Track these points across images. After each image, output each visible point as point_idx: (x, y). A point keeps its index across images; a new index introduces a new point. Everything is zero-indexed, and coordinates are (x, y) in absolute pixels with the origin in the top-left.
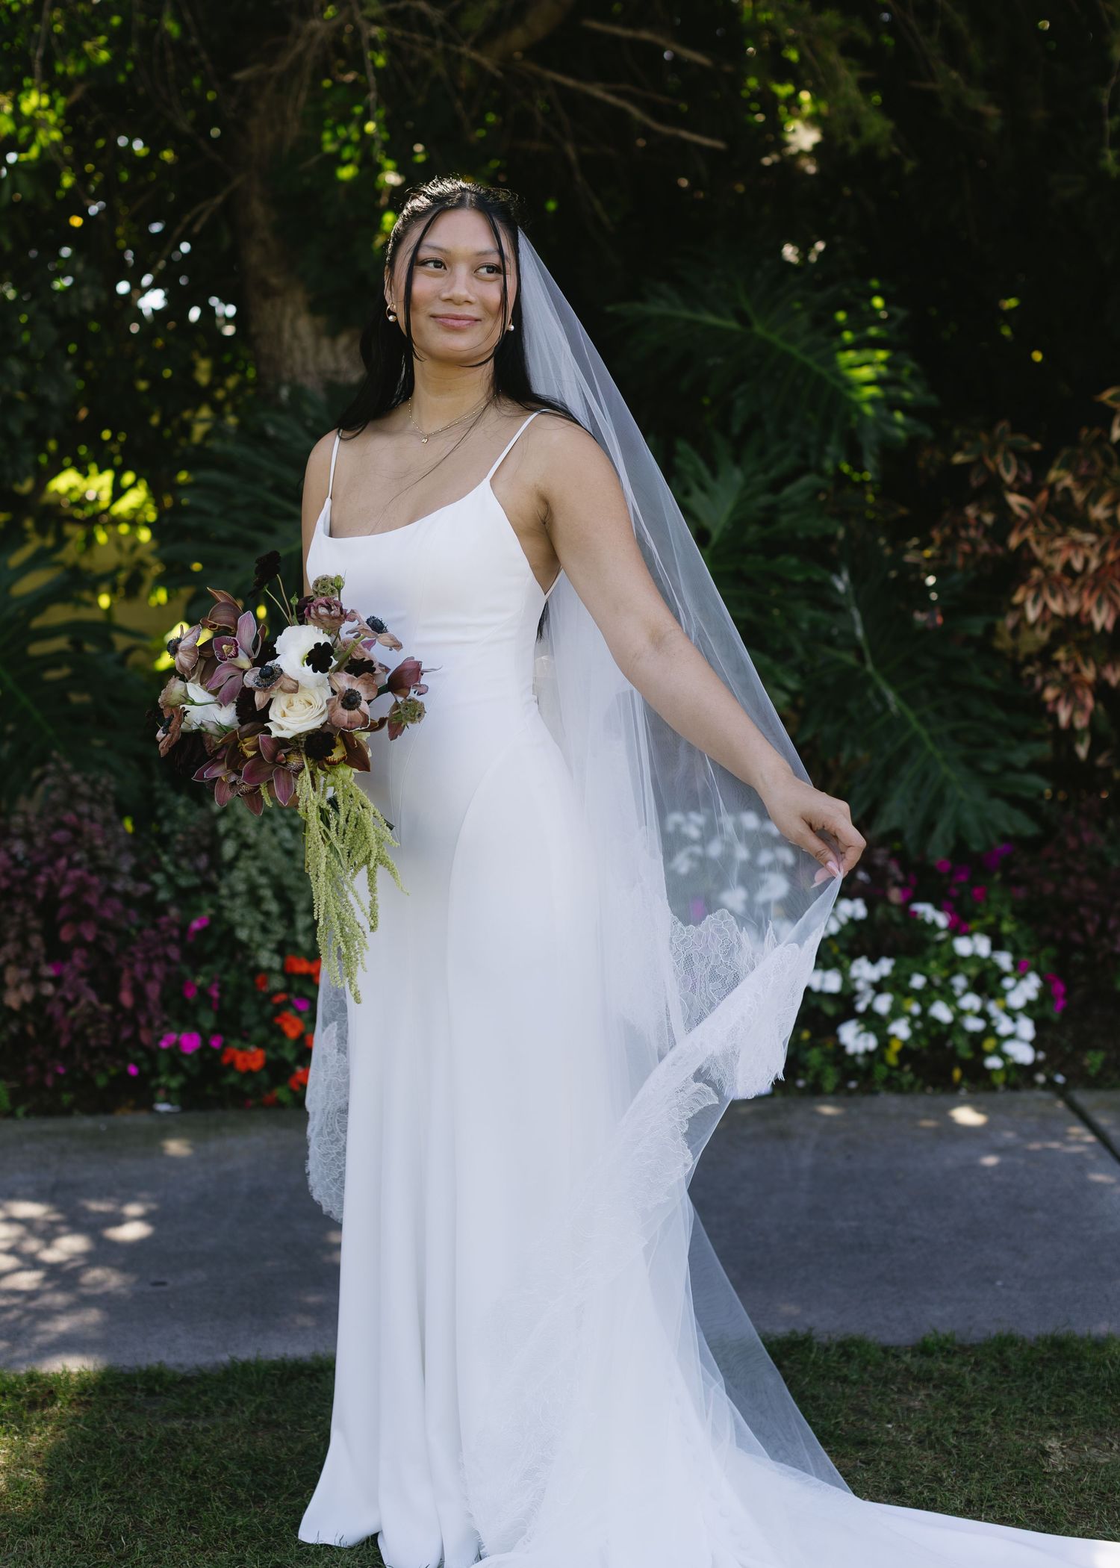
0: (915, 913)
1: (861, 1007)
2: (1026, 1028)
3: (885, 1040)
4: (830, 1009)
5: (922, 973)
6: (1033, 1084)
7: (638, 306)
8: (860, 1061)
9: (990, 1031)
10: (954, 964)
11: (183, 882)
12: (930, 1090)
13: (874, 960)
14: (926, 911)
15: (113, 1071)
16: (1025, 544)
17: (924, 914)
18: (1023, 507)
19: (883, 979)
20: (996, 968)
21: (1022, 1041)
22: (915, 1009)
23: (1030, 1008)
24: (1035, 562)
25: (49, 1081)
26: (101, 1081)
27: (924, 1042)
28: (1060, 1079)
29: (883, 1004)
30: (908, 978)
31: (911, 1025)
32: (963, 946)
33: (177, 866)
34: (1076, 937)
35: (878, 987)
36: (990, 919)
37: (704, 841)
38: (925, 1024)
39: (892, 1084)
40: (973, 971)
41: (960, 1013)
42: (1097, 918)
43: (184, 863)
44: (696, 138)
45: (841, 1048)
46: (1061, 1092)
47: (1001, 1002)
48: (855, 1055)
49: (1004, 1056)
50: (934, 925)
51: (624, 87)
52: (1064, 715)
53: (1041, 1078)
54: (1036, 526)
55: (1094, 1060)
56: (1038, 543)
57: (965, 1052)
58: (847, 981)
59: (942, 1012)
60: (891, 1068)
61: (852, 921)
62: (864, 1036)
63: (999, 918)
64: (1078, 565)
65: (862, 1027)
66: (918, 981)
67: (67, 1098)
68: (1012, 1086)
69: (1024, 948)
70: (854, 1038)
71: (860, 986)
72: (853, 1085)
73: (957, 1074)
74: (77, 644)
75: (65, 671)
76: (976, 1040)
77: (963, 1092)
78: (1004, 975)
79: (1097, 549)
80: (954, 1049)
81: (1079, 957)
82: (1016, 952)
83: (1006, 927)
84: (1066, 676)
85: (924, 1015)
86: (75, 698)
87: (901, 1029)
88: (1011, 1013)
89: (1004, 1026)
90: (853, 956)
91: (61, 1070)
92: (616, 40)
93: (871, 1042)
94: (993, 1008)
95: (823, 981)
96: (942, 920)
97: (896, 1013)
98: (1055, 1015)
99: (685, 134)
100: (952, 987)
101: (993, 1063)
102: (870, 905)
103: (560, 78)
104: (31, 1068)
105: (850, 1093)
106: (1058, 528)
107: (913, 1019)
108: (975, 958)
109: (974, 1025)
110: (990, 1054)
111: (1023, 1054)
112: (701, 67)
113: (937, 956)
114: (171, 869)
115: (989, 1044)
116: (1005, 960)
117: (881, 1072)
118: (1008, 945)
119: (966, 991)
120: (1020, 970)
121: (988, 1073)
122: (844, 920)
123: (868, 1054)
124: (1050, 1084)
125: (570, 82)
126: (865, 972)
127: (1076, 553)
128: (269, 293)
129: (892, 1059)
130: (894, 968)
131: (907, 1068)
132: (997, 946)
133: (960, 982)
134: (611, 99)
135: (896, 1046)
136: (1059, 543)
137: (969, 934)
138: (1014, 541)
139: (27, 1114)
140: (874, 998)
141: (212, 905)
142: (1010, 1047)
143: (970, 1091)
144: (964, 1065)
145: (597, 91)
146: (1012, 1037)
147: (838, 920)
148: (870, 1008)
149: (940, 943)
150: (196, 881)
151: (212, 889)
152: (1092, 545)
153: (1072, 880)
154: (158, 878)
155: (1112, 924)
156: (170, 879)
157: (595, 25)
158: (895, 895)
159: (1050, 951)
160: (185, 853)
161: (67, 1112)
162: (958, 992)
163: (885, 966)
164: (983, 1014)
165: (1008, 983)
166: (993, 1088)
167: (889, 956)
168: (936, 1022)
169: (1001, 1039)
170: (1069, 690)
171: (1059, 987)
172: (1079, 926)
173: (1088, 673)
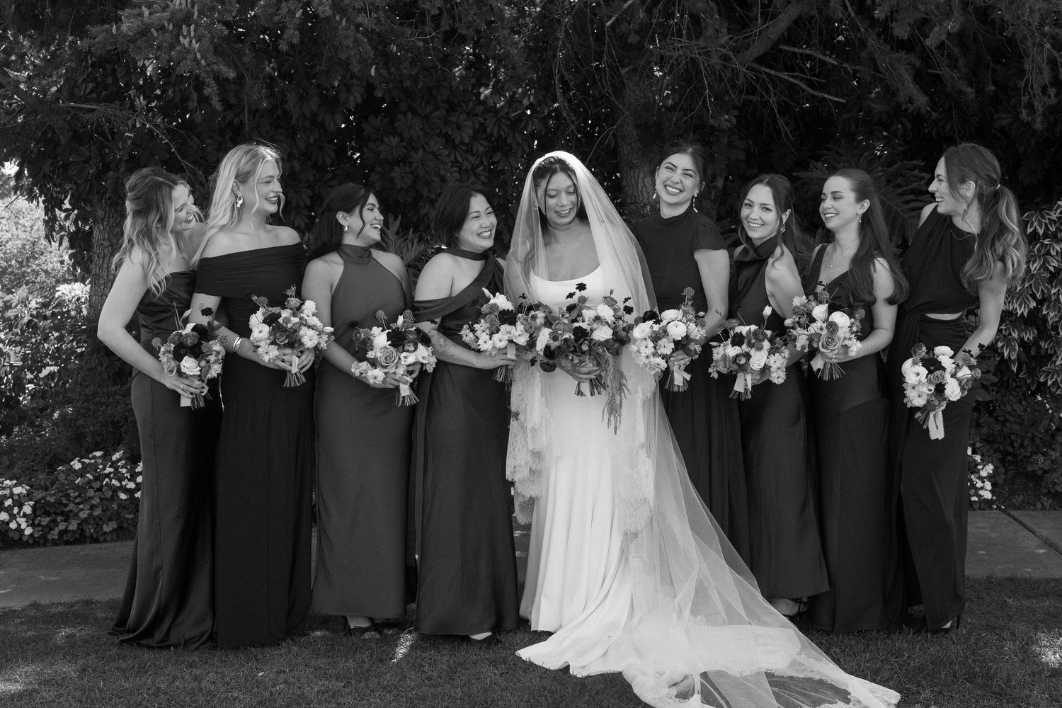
2: (988, 485)
6: (992, 509)
7: (809, 174)
9: (973, 486)
20: (975, 461)
21: (987, 491)
23: (989, 477)
28: (1003, 507)
34: (1010, 449)
42: (1019, 441)
44: (832, 98)
46: (1004, 511)
47: (977, 475)
49: (979, 496)
51: (797, 74)
52: (1006, 353)
53: (995, 506)
55: (1018, 499)
68: (983, 509)
69: (986, 453)
78: (978, 464)
81: (1010, 458)
82: (982, 455)
83: (978, 445)
84: (1005, 336)
88: (982, 479)
89: (979, 484)
92: (794, 54)
94: (974, 477)
98: (1001, 482)
99: (826, 96)
101: (975, 499)
103: (768, 70)
111: (987, 495)
112: (833, 65)
116: (978, 458)
118: (979, 452)
120: (984, 462)
124: (999, 508)
125: (773, 72)
128: (632, 166)
132: (975, 452)
134: (792, 80)
142: (981, 492)
145: (784, 76)
146: (982, 488)
153: (1008, 424)
157: (786, 48)
159: (999, 455)
165: (980, 467)
169: (978, 490)
170: (1008, 343)
171: (1002, 470)
172: (1011, 444)
173: (1015, 335)
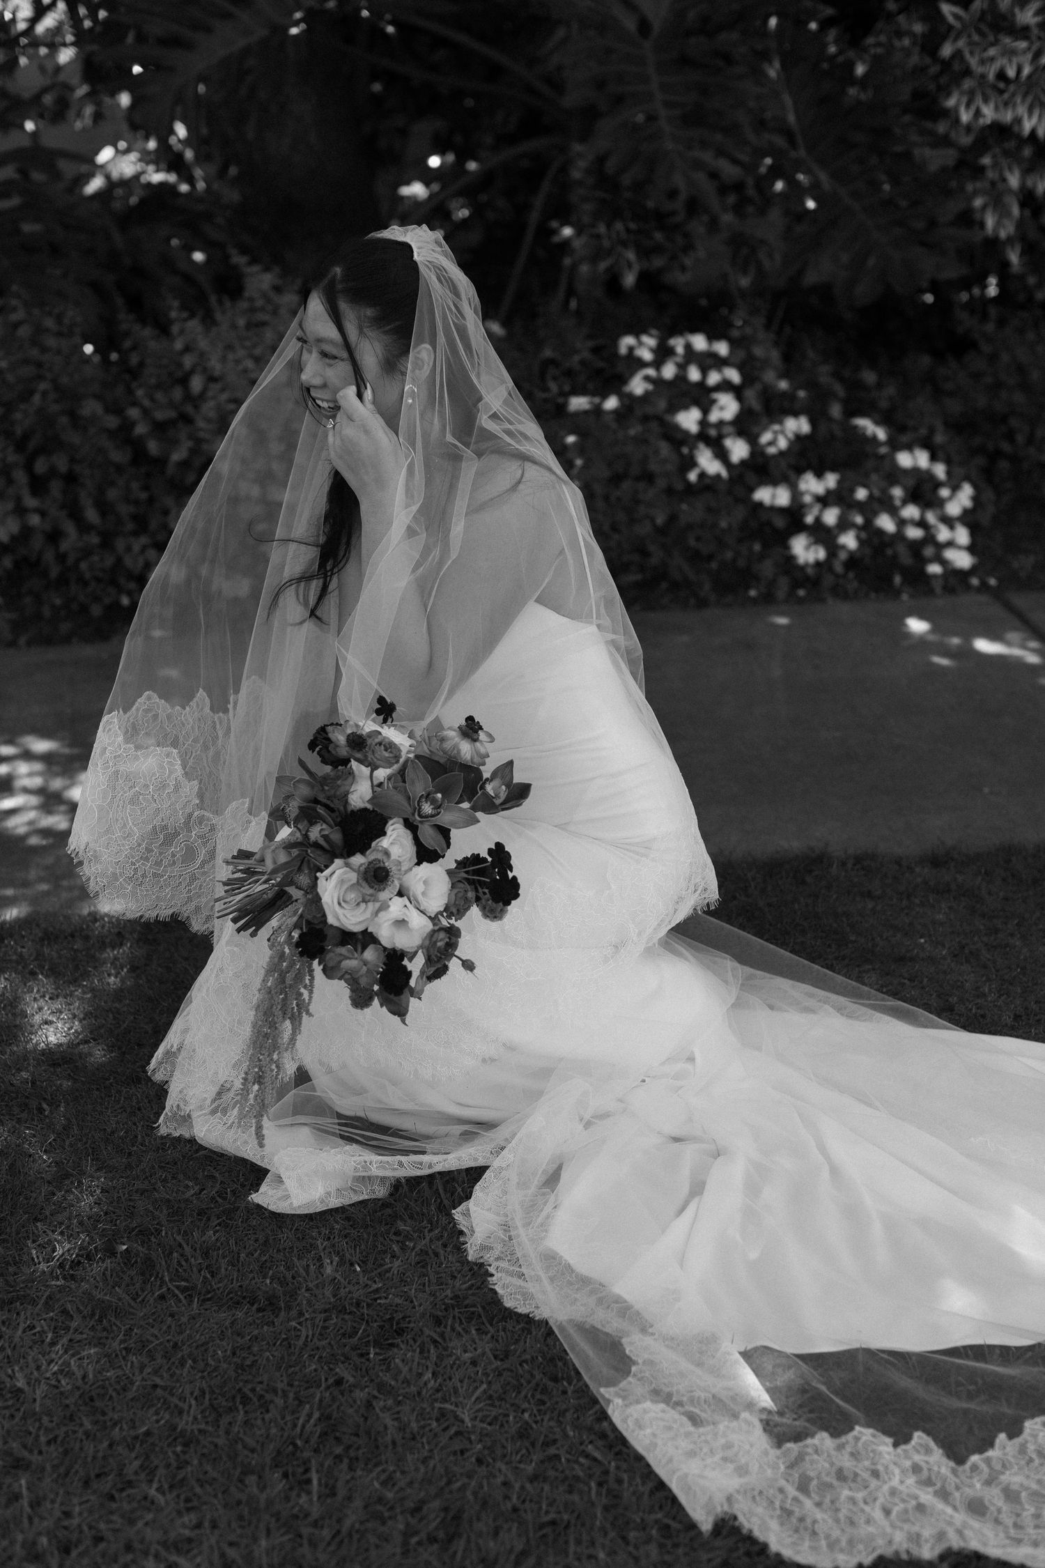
0: (856, 427)
1: (809, 519)
2: (962, 536)
3: (833, 548)
4: (780, 523)
5: (865, 486)
6: (969, 587)
8: (810, 571)
9: (930, 538)
10: (895, 475)
11: (160, 415)
12: (873, 595)
13: (819, 475)
14: (866, 425)
15: (107, 601)
16: (958, 54)
17: (864, 428)
18: (956, 16)
19: (829, 492)
20: (934, 478)
21: (960, 548)
22: (859, 520)
23: (968, 518)
24: (967, 72)
25: (46, 611)
26: (96, 610)
27: (868, 551)
28: (993, 582)
29: (831, 517)
30: (852, 491)
31: (858, 538)
32: (905, 459)
33: (152, 400)
34: (1006, 447)
35: (824, 501)
36: (923, 431)
37: (658, 363)
38: (870, 534)
39: (839, 592)
40: (911, 482)
41: (902, 523)
42: (1028, 428)
43: (159, 396)
45: (791, 559)
46: (996, 594)
47: (939, 512)
48: (807, 565)
49: (943, 562)
50: (874, 438)
52: (990, 222)
53: (975, 581)
54: (969, 36)
55: (1024, 563)
56: (972, 53)
57: (906, 559)
58: (796, 495)
59: (886, 523)
60: (837, 576)
61: (799, 438)
62: (813, 548)
63: (932, 431)
64: (1011, 73)
65: (812, 539)
66: (861, 494)
67: (65, 627)
68: (949, 590)
69: (957, 458)
70: (804, 550)
71: (807, 499)
72: (801, 593)
73: (897, 579)
74: (24, 173)
75: (15, 201)
76: (916, 547)
77: (905, 597)
78: (938, 485)
79: (1029, 56)
80: (895, 556)
81: (1006, 465)
82: (948, 462)
83: (942, 439)
84: (993, 184)
85: (868, 526)
86: (27, 228)
87: (849, 540)
88: (949, 522)
89: (943, 534)
90: (800, 471)
91: (58, 602)
93: (821, 554)
94: (931, 518)
95: (774, 496)
96: (881, 434)
97: (843, 525)
100: (891, 498)
101: (935, 569)
102: (813, 422)
104: (28, 600)
105: (801, 601)
106: (991, 38)
107: (860, 529)
108: (916, 470)
109: (914, 533)
110: (931, 561)
111: (962, 560)
113: (876, 470)
114: (146, 403)
115: (929, 551)
116: (942, 471)
117: (828, 580)
118: (940, 454)
119: (905, 502)
120: (956, 480)
121: (926, 579)
122: (791, 435)
123: (818, 564)
124: (984, 586)
126: (812, 485)
127: (1010, 61)
129: (839, 568)
130: (839, 482)
131: (851, 575)
132: (933, 458)
133: (897, 492)
135: (843, 556)
136: (992, 52)
137: (909, 447)
138: (947, 50)
139: (29, 644)
140: (821, 511)
141: (190, 437)
142: (950, 554)
143: (912, 596)
144: (905, 572)
147: (786, 436)
148: (818, 520)
149: (882, 457)
150: (172, 414)
151: (187, 420)
152: (1025, 52)
153: (1005, 393)
154: (134, 413)
155: (1039, 433)
156: (146, 412)
158: (836, 411)
159: (980, 461)
160: (158, 386)
161: (67, 640)
162: (898, 503)
163: (831, 480)
164: (922, 524)
165: (944, 492)
166: (930, 592)
167: (833, 470)
168: (880, 532)
169: (941, 547)
170: (997, 200)
171: (989, 495)
172: (1010, 436)
173: (1014, 181)
